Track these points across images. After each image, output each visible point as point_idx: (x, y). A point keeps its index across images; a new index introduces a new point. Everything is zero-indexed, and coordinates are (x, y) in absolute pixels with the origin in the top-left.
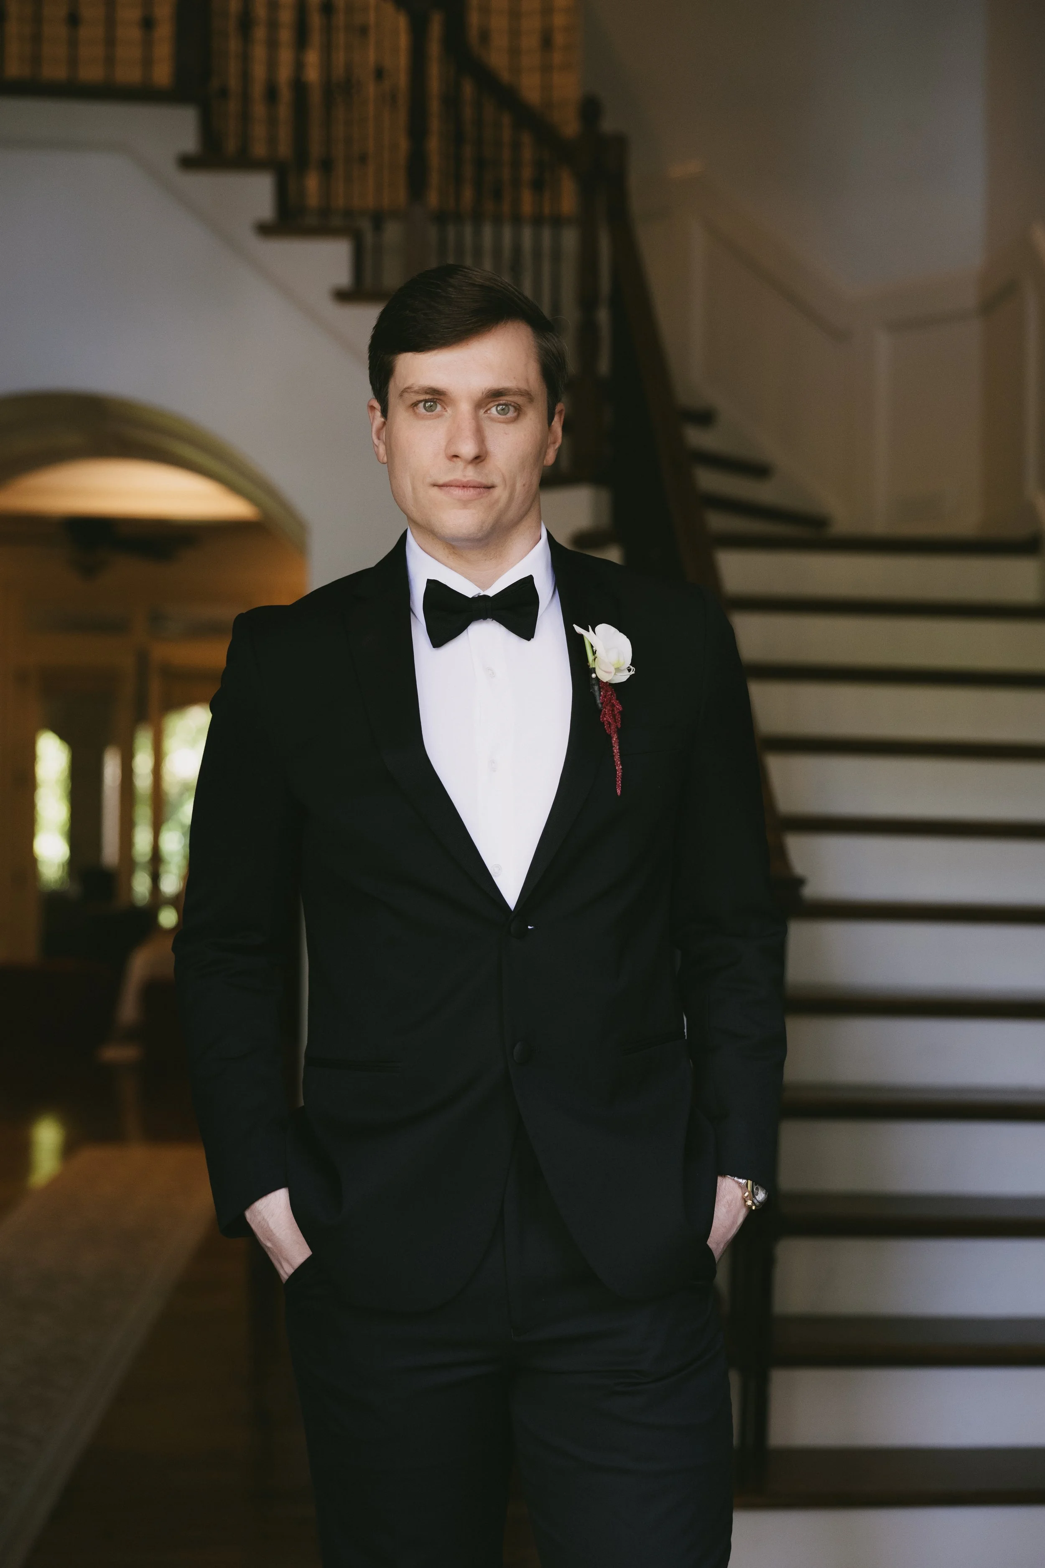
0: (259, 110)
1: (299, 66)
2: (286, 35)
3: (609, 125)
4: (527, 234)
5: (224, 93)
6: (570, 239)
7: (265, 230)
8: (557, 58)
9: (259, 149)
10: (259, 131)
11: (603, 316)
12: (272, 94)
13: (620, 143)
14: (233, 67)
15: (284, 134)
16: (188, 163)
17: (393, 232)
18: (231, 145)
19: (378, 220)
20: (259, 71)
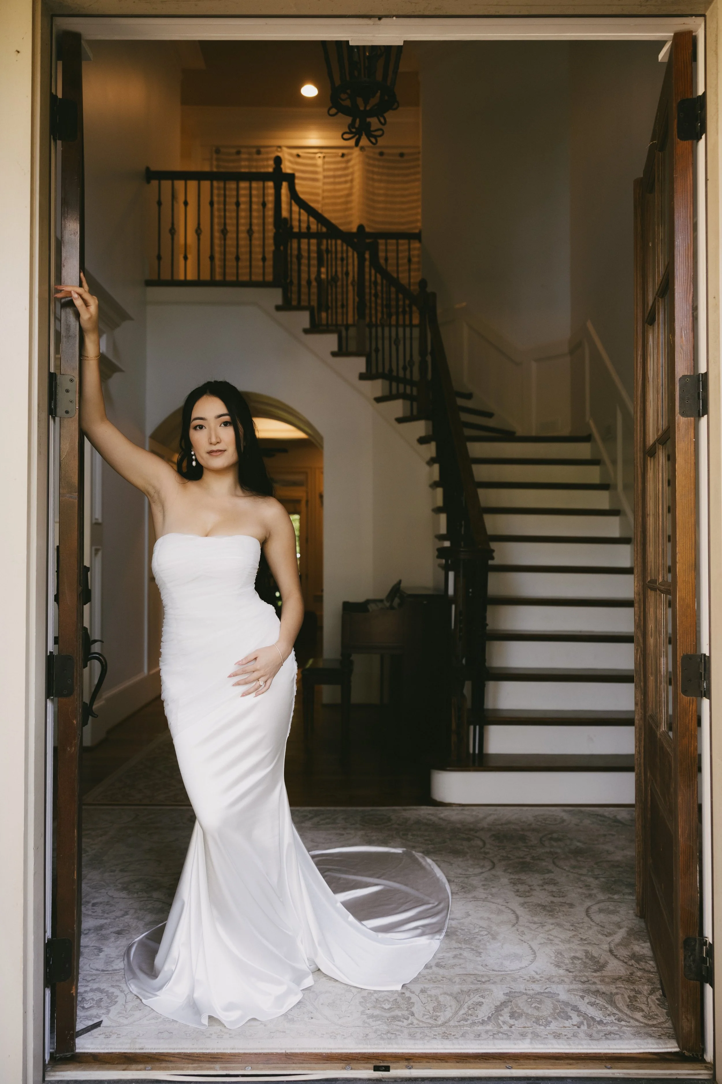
0: (304, 290)
1: (319, 273)
2: (314, 262)
3: (429, 289)
4: (401, 330)
5: (291, 282)
6: (416, 332)
7: (306, 331)
8: (413, 267)
9: (304, 303)
10: (304, 297)
11: (429, 358)
12: (309, 282)
13: (434, 295)
14: (295, 274)
15: (314, 298)
16: (278, 308)
17: (352, 332)
18: (294, 303)
19: (347, 327)
20: (304, 276)
